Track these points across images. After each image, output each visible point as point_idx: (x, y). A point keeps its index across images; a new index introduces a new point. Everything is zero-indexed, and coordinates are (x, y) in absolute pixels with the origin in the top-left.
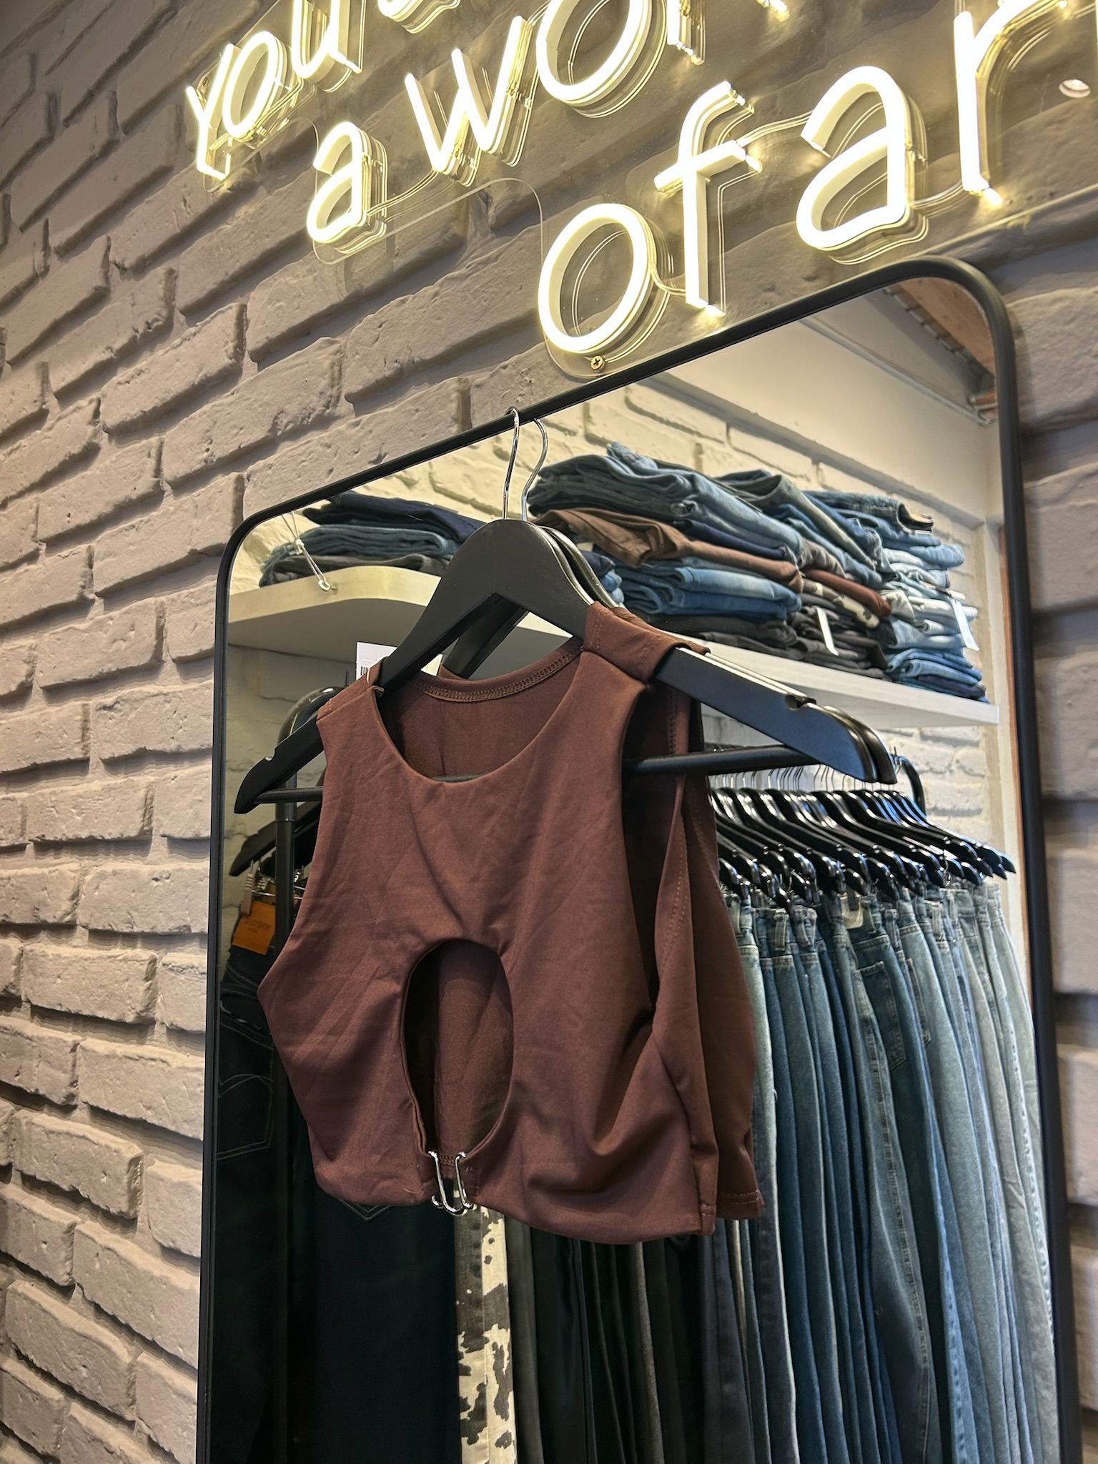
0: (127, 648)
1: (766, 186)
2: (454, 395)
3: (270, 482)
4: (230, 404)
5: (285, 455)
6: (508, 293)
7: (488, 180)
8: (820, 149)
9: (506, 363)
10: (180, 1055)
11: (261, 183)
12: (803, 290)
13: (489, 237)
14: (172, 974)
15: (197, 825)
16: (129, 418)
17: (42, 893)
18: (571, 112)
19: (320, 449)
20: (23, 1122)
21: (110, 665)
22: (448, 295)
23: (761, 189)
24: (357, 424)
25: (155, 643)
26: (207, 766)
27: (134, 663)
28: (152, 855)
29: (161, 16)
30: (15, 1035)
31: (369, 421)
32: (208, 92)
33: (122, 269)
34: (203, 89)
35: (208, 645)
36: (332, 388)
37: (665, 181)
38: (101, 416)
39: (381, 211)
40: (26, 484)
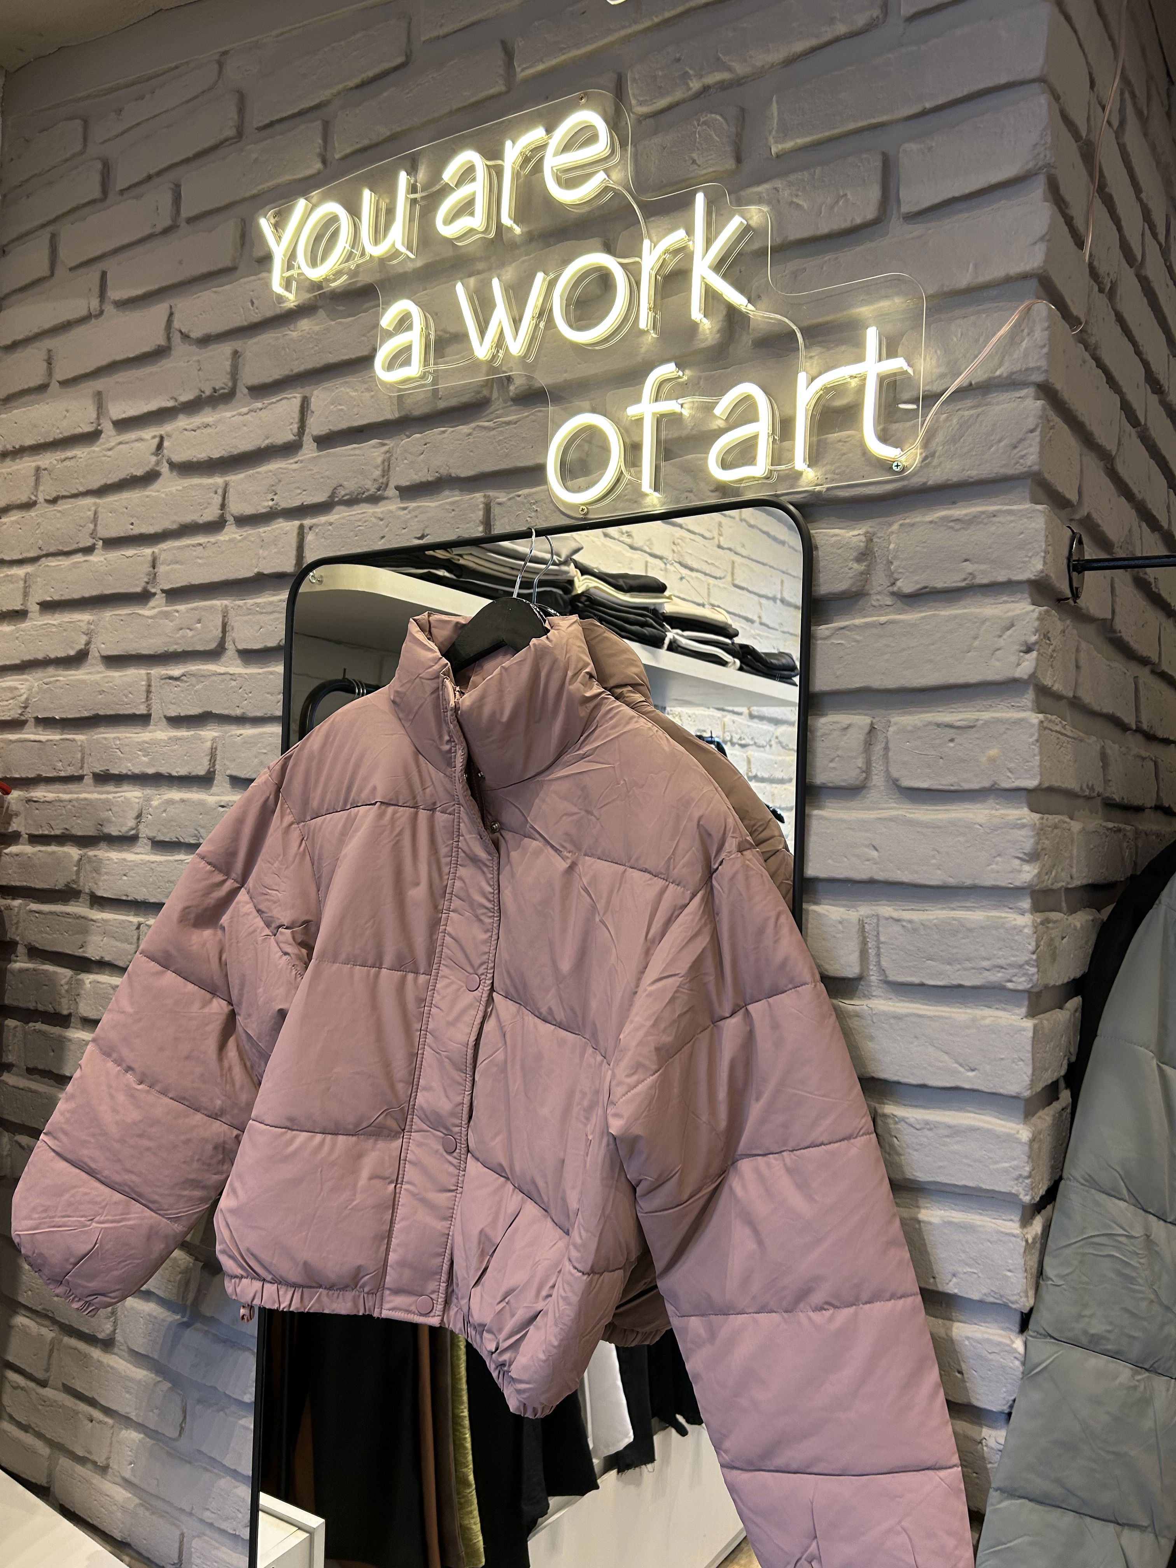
0: (192, 637)
1: (692, 429)
2: (481, 506)
3: (332, 536)
4: (295, 470)
5: (343, 518)
7: (511, 370)
8: (723, 421)
9: (520, 493)
11: (321, 307)
12: (708, 497)
13: (509, 404)
16: (195, 459)
17: (107, 813)
19: (373, 519)
20: (87, 982)
21: (175, 647)
22: (479, 437)
23: (689, 431)
24: (405, 509)
25: (221, 635)
26: (275, 729)
27: (200, 648)
29: (227, 140)
30: (78, 918)
31: (414, 509)
32: (278, 226)
33: (185, 337)
34: (273, 221)
35: (272, 643)
36: (383, 476)
37: (632, 411)
38: (165, 451)
39: (431, 370)
40: (81, 489)
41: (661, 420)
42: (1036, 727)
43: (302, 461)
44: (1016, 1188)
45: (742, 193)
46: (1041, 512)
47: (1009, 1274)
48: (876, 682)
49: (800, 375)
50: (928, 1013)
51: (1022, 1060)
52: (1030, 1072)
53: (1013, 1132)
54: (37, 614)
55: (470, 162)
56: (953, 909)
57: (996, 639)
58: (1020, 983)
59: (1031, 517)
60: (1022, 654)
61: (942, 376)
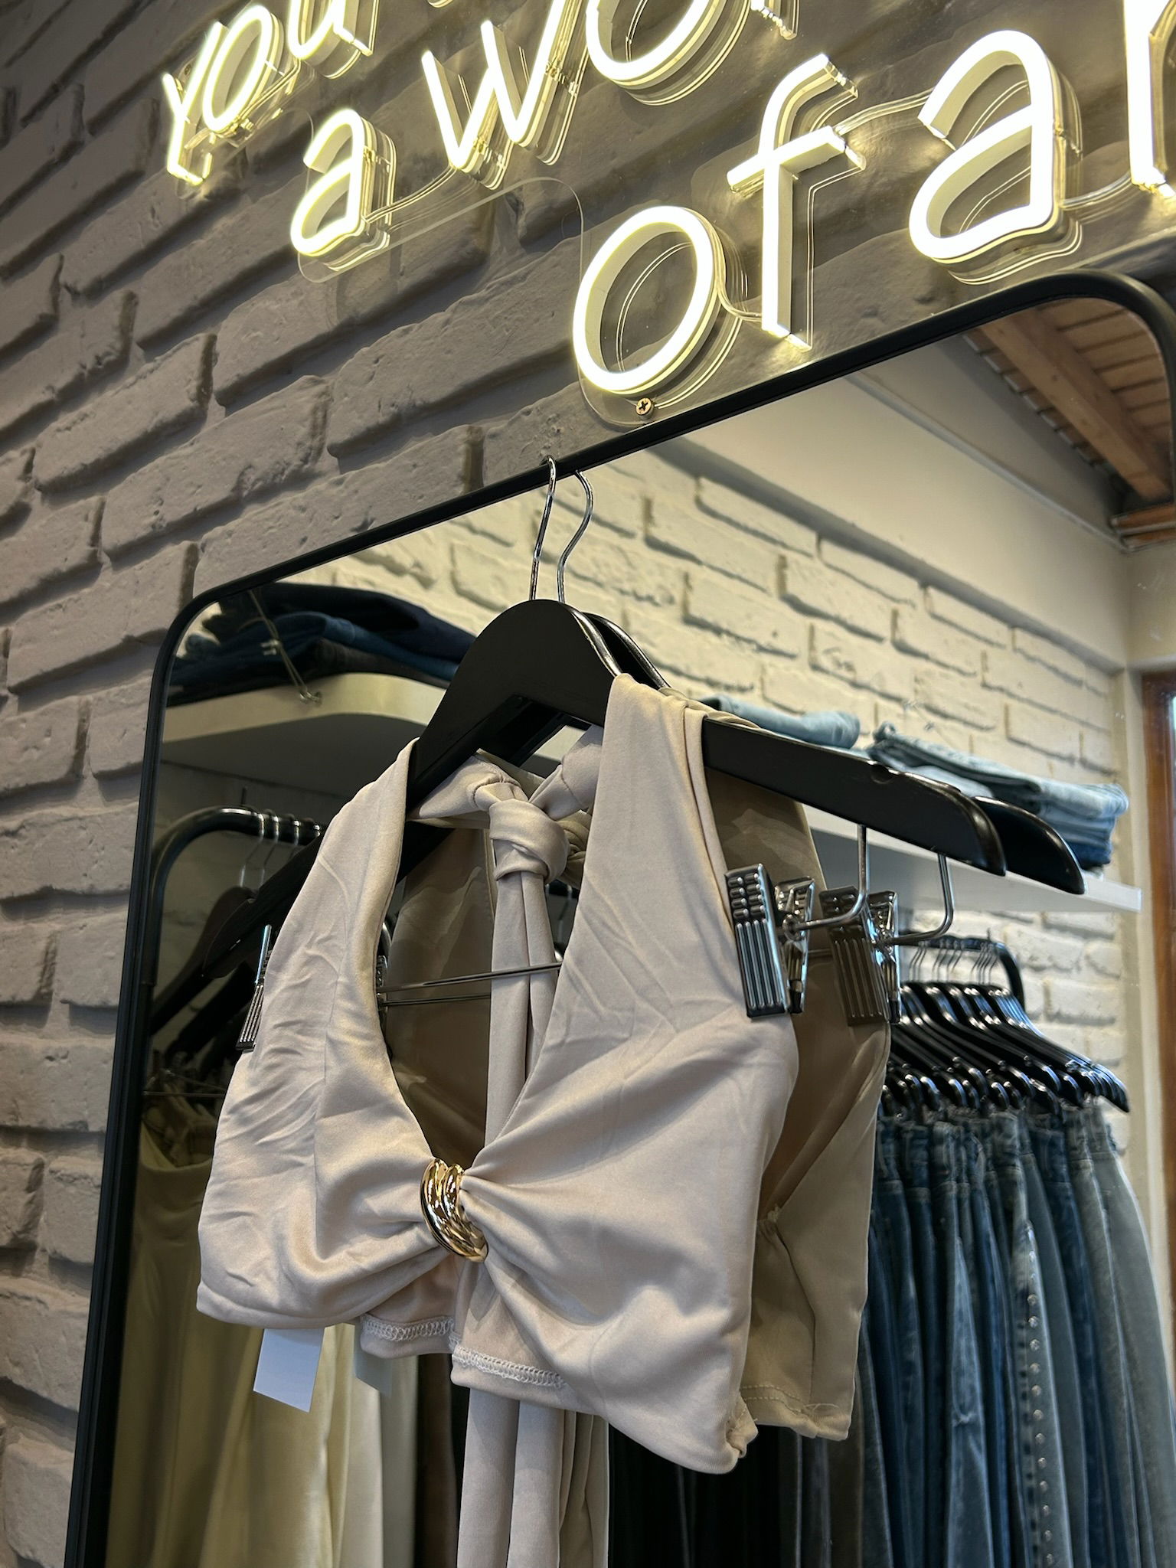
0: (41, 758)
2: (462, 447)
3: (228, 553)
4: (188, 457)
5: (248, 520)
6: (537, 320)
7: (519, 180)
8: (941, 136)
9: (530, 407)
10: (63, 1293)
12: (915, 315)
13: (518, 253)
14: (61, 1185)
15: (105, 989)
16: (65, 472)
18: (625, 96)
19: (292, 512)
21: (17, 779)
22: (462, 322)
23: (864, 188)
24: (339, 482)
25: (73, 752)
26: (122, 914)
27: (47, 777)
28: (49, 1026)
31: (353, 481)
32: (183, 77)
33: (75, 294)
35: (129, 759)
36: (313, 436)
37: (741, 177)
38: (34, 471)
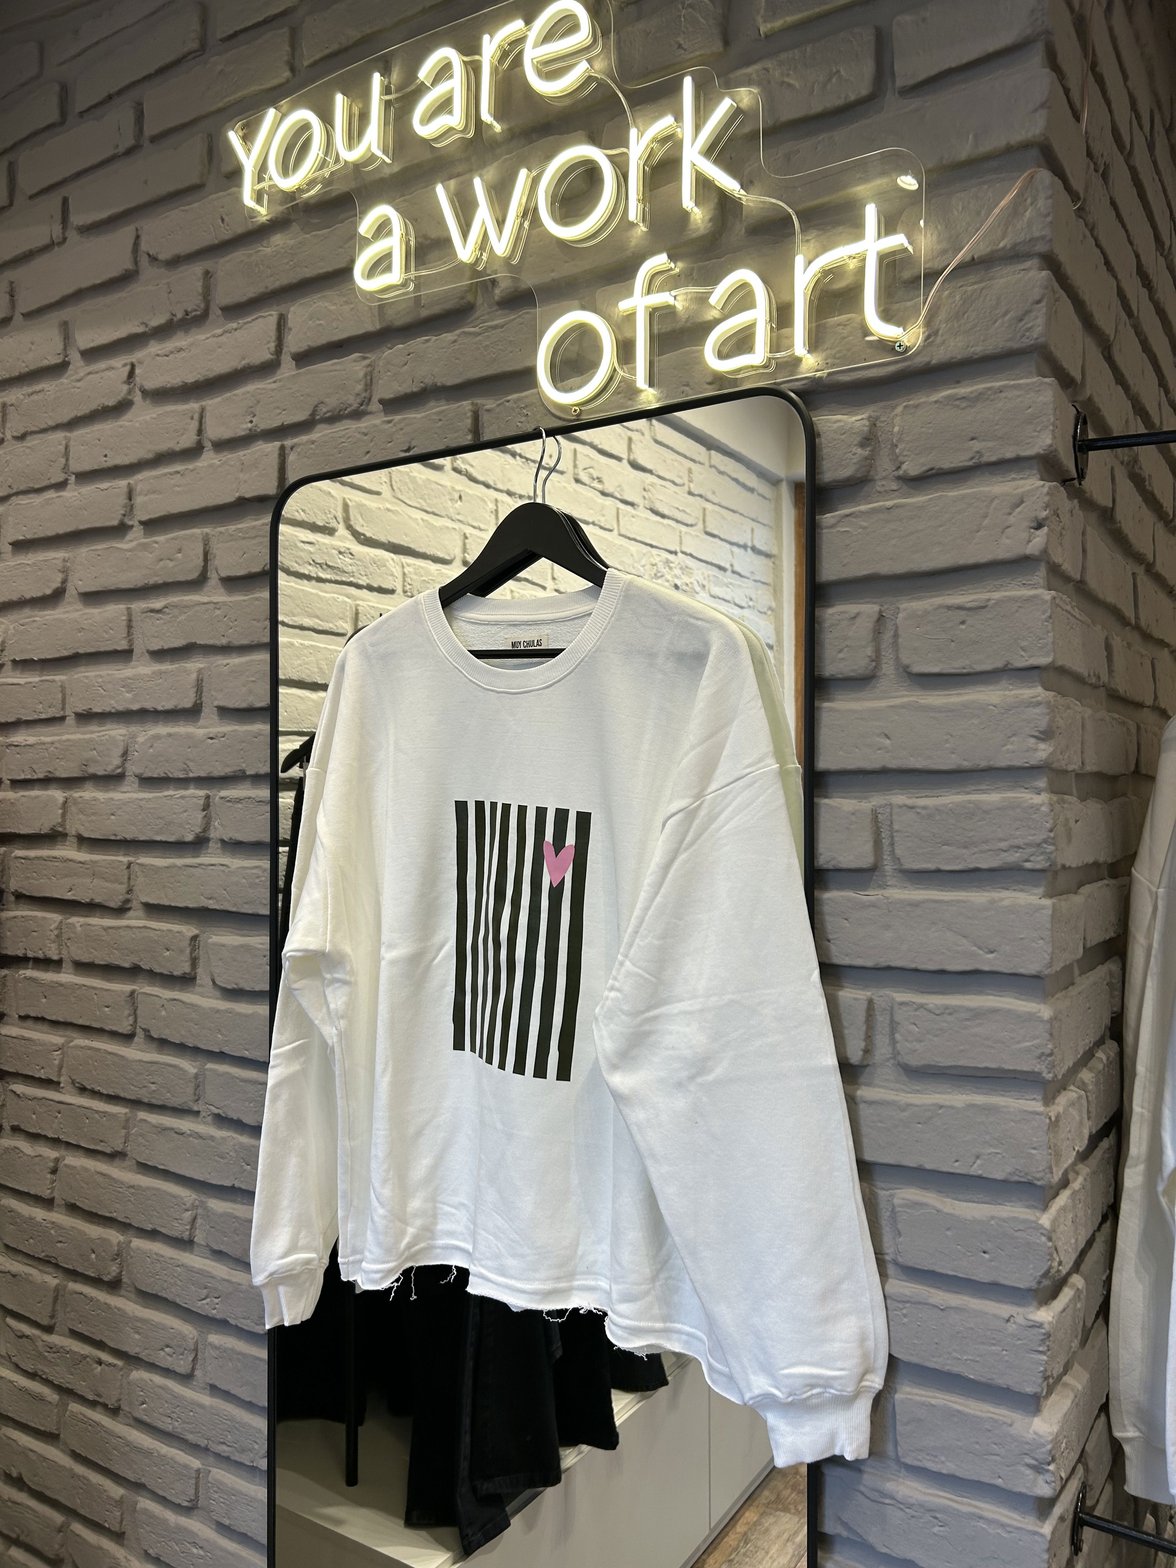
0: (173, 567)
1: (686, 321)
2: (469, 414)
3: (313, 454)
4: (273, 390)
5: (326, 436)
7: (496, 272)
8: (719, 310)
9: (509, 398)
11: (294, 221)
12: (706, 389)
13: (494, 308)
14: (230, 804)
15: (250, 699)
16: (169, 385)
17: (91, 753)
19: (358, 436)
20: (78, 925)
21: (156, 579)
22: (466, 343)
23: (682, 324)
24: (390, 422)
25: (202, 564)
26: (264, 657)
27: (181, 578)
28: (202, 722)
29: (190, 53)
30: (65, 861)
31: (400, 421)
32: (247, 138)
33: (153, 259)
34: (241, 133)
35: (256, 569)
36: (366, 391)
37: (624, 306)
38: (137, 379)
39: (412, 277)
40: (51, 423)
41: (654, 313)
42: (1049, 604)
43: (280, 381)
44: (1039, 1066)
45: (732, 76)
46: (1049, 384)
47: (1034, 1152)
48: (885, 568)
49: (797, 258)
50: (945, 898)
51: (1042, 939)
52: (1050, 950)
53: (1034, 1011)
54: (10, 554)
55: (447, 58)
56: (968, 793)
57: (1006, 517)
58: (1038, 862)
59: (1039, 391)
60: (1032, 530)
61: (944, 252)
